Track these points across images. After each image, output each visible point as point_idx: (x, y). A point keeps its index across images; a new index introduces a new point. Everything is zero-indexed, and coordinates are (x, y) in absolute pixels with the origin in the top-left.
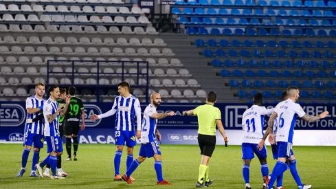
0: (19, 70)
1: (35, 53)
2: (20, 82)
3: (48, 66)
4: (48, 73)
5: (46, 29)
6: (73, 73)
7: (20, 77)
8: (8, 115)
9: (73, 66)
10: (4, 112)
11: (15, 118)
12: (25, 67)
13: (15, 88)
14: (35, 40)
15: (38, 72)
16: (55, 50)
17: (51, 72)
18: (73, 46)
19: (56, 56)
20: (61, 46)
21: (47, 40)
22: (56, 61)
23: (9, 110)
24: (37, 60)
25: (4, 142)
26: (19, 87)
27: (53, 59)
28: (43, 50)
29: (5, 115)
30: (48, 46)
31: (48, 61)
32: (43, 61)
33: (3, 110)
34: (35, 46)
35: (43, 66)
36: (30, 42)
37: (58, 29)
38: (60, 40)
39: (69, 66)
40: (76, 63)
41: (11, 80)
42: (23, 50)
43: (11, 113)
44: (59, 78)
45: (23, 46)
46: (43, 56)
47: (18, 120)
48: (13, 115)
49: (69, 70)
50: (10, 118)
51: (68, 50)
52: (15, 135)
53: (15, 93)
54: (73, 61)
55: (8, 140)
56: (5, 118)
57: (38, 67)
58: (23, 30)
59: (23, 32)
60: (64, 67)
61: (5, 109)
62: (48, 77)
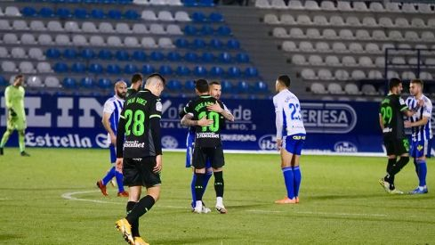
0: (349, 61)
1: (370, 39)
2: (350, 76)
3: (386, 55)
4: (386, 64)
5: (384, 7)
6: (419, 65)
7: (350, 70)
8: (333, 119)
9: (419, 56)
10: (329, 114)
11: (343, 122)
12: (357, 56)
13: (343, 83)
14: (371, 22)
15: (374, 62)
16: (396, 35)
17: (391, 63)
18: (419, 31)
19: (396, 43)
20: (403, 30)
21: (386, 22)
22: (397, 49)
23: (335, 112)
24: (373, 47)
25: (328, 153)
26: (348, 82)
27: (393, 46)
28: (380, 34)
29: (330, 118)
30: (386, 30)
31: (387, 49)
32: (381, 49)
33: (327, 112)
34: (370, 30)
35: (380, 55)
36: (365, 24)
37: (400, 7)
38: (403, 22)
39: (413, 56)
40: (423, 53)
41: (339, 74)
42: (354, 35)
43: (338, 115)
44: (400, 71)
45: (354, 29)
46: (379, 42)
47: (346, 125)
48: (340, 118)
49: (414, 61)
50: (337, 122)
51: (412, 35)
52: (342, 145)
53: (343, 89)
54: (419, 50)
55: (333, 150)
56: (330, 122)
57: (373, 56)
58: (356, 9)
59: (355, 12)
60: (406, 57)
61: (330, 110)
62: (386, 70)
